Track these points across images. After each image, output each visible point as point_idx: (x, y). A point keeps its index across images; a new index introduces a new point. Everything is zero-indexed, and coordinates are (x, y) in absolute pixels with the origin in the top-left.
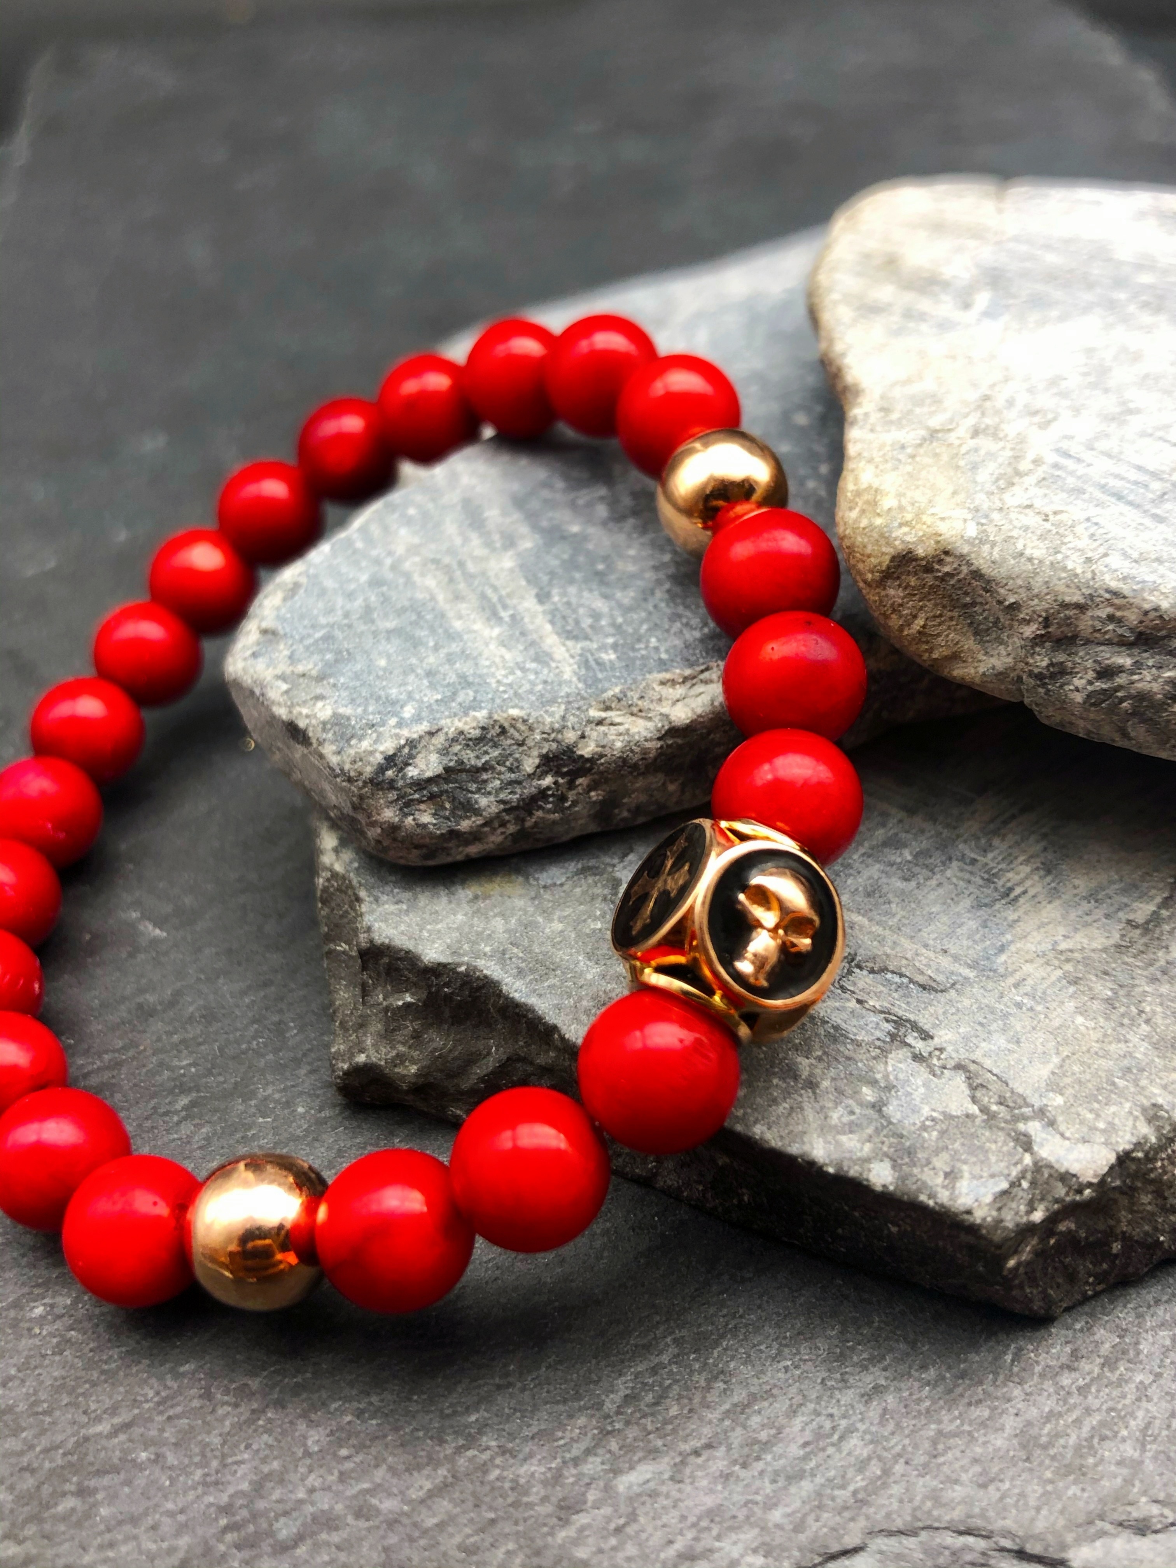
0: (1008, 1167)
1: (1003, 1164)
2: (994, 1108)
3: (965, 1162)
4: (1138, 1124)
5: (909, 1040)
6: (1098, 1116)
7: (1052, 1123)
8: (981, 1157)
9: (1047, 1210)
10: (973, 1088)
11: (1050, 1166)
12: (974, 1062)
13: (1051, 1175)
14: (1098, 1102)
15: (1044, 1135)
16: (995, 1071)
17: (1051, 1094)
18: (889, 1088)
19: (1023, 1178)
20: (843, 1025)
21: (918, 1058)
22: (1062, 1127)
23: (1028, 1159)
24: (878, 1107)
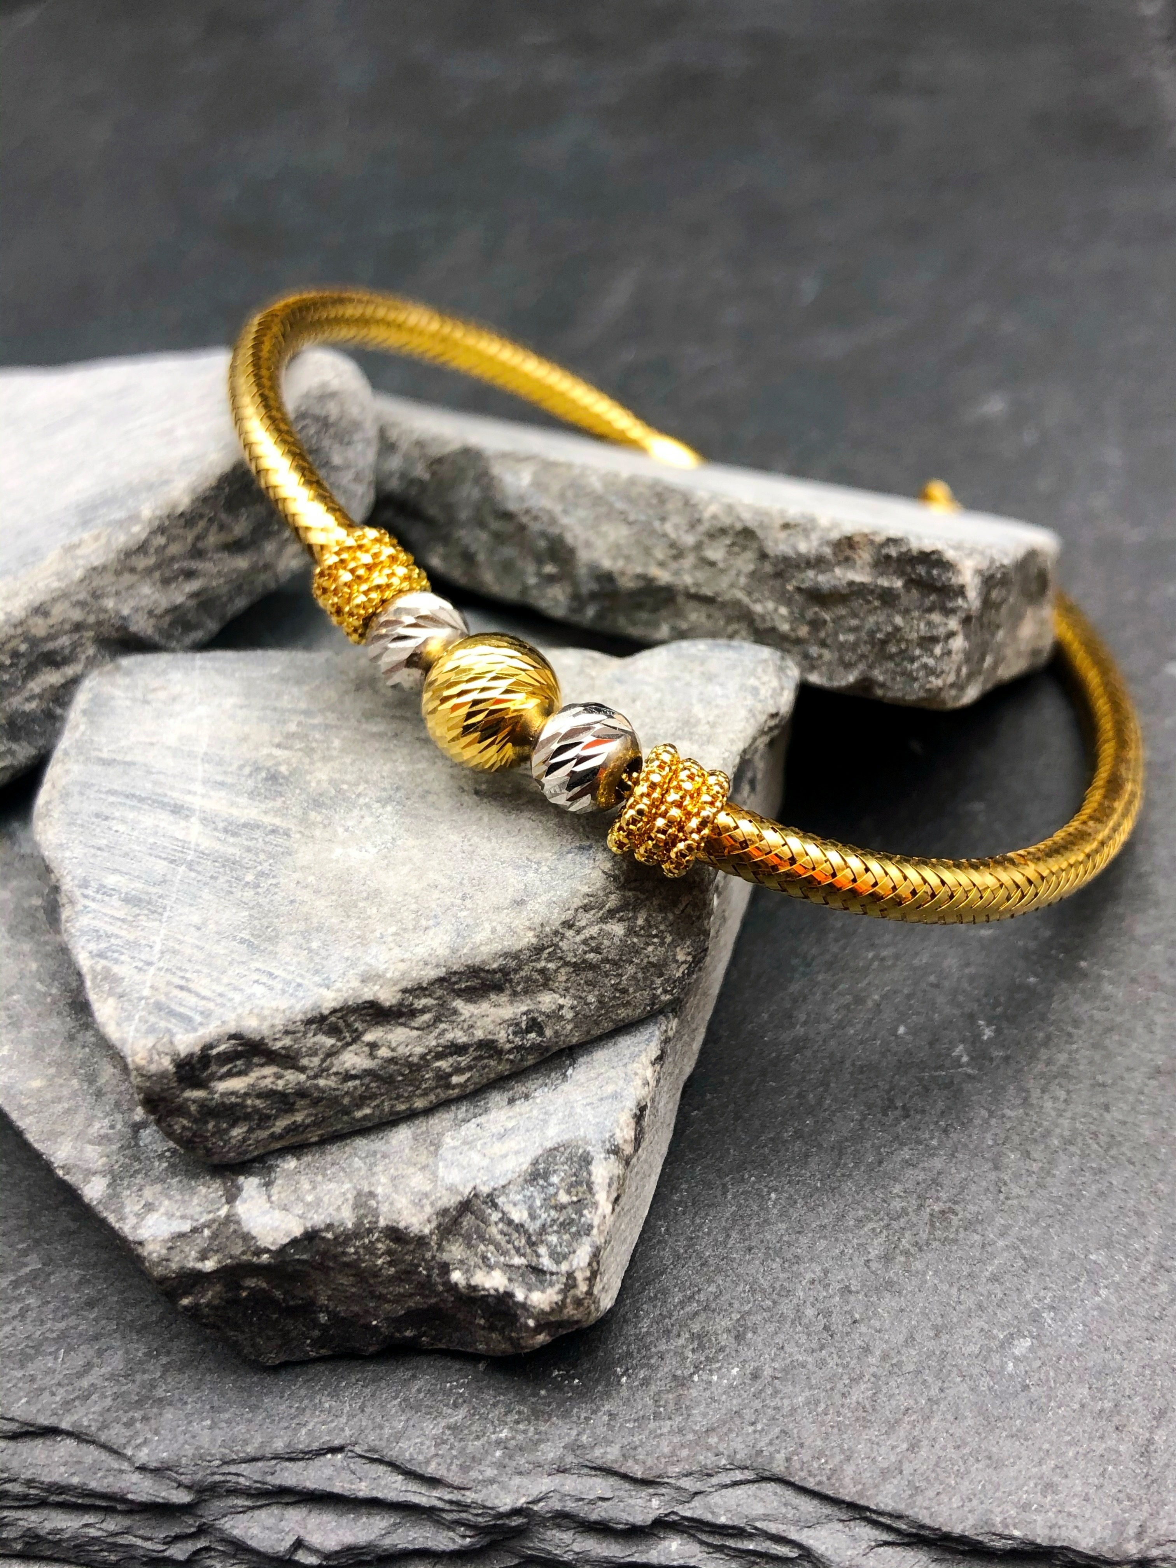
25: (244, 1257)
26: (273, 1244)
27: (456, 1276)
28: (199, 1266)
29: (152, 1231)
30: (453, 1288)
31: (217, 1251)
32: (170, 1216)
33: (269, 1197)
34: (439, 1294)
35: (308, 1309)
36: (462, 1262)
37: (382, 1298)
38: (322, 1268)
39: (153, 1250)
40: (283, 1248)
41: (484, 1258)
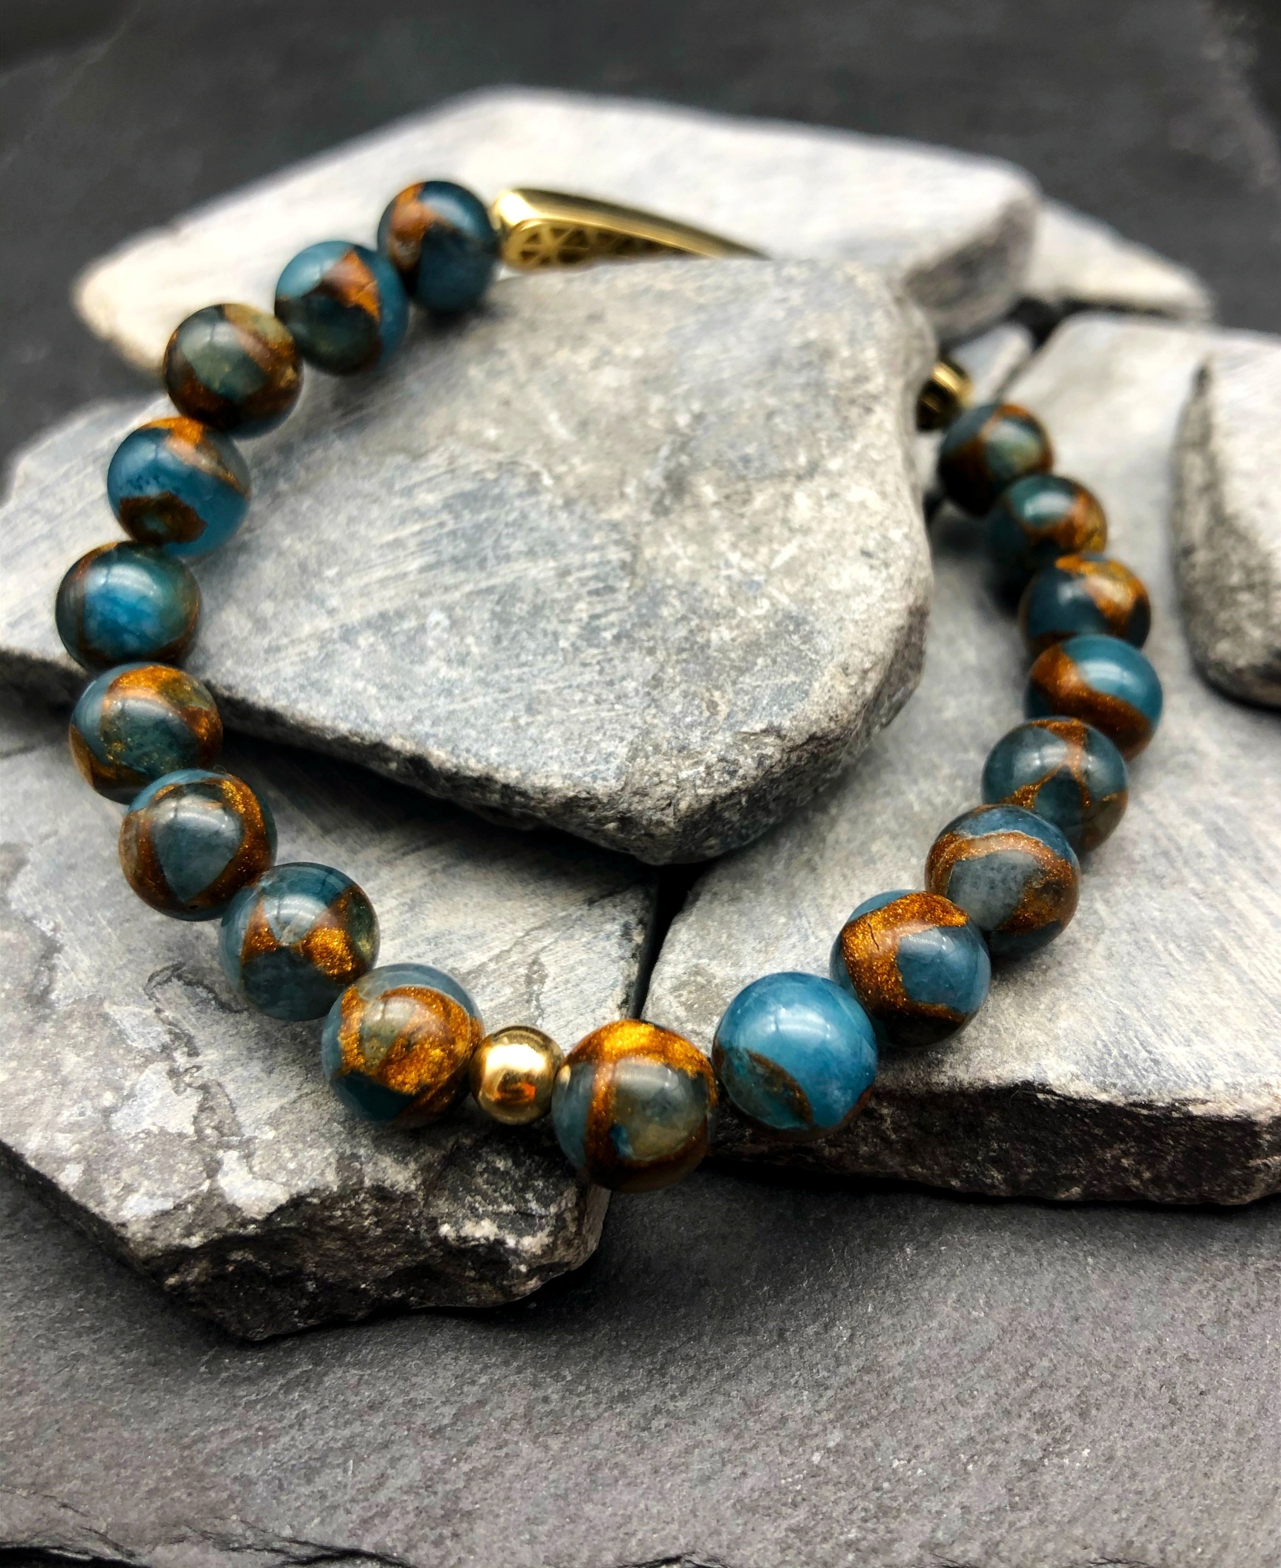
0: (183, 1190)
1: (179, 1186)
2: (208, 1131)
3: (149, 1178)
4: (328, 1170)
5: (177, 1055)
6: (295, 1156)
7: (248, 1156)
8: (166, 1176)
9: (205, 1236)
10: (202, 1109)
11: (222, 1196)
12: (219, 1085)
13: (219, 1205)
14: (304, 1142)
15: (234, 1166)
16: (232, 1096)
17: (267, 1128)
18: (131, 1096)
19: (191, 1202)
20: (129, 1031)
21: (173, 1073)
22: (256, 1161)
23: (205, 1187)
24: (107, 1113)
25: (231, 1230)
26: (259, 1213)
27: (445, 1229)
28: (186, 1242)
29: (134, 1212)
30: (442, 1242)
31: (203, 1226)
32: (151, 1195)
33: (251, 1169)
34: (427, 1250)
35: (295, 1278)
36: (449, 1215)
37: (370, 1260)
38: (309, 1234)
39: (136, 1231)
40: (270, 1218)
41: (473, 1209)
